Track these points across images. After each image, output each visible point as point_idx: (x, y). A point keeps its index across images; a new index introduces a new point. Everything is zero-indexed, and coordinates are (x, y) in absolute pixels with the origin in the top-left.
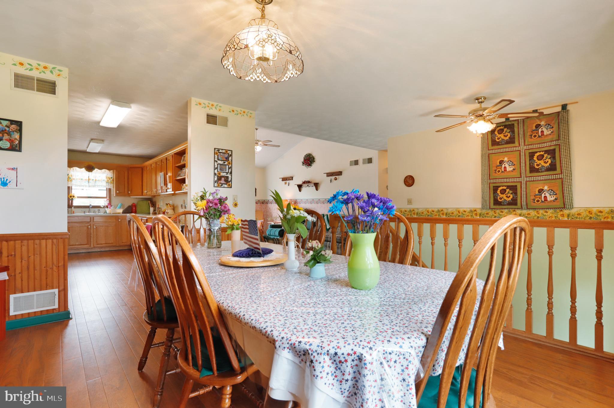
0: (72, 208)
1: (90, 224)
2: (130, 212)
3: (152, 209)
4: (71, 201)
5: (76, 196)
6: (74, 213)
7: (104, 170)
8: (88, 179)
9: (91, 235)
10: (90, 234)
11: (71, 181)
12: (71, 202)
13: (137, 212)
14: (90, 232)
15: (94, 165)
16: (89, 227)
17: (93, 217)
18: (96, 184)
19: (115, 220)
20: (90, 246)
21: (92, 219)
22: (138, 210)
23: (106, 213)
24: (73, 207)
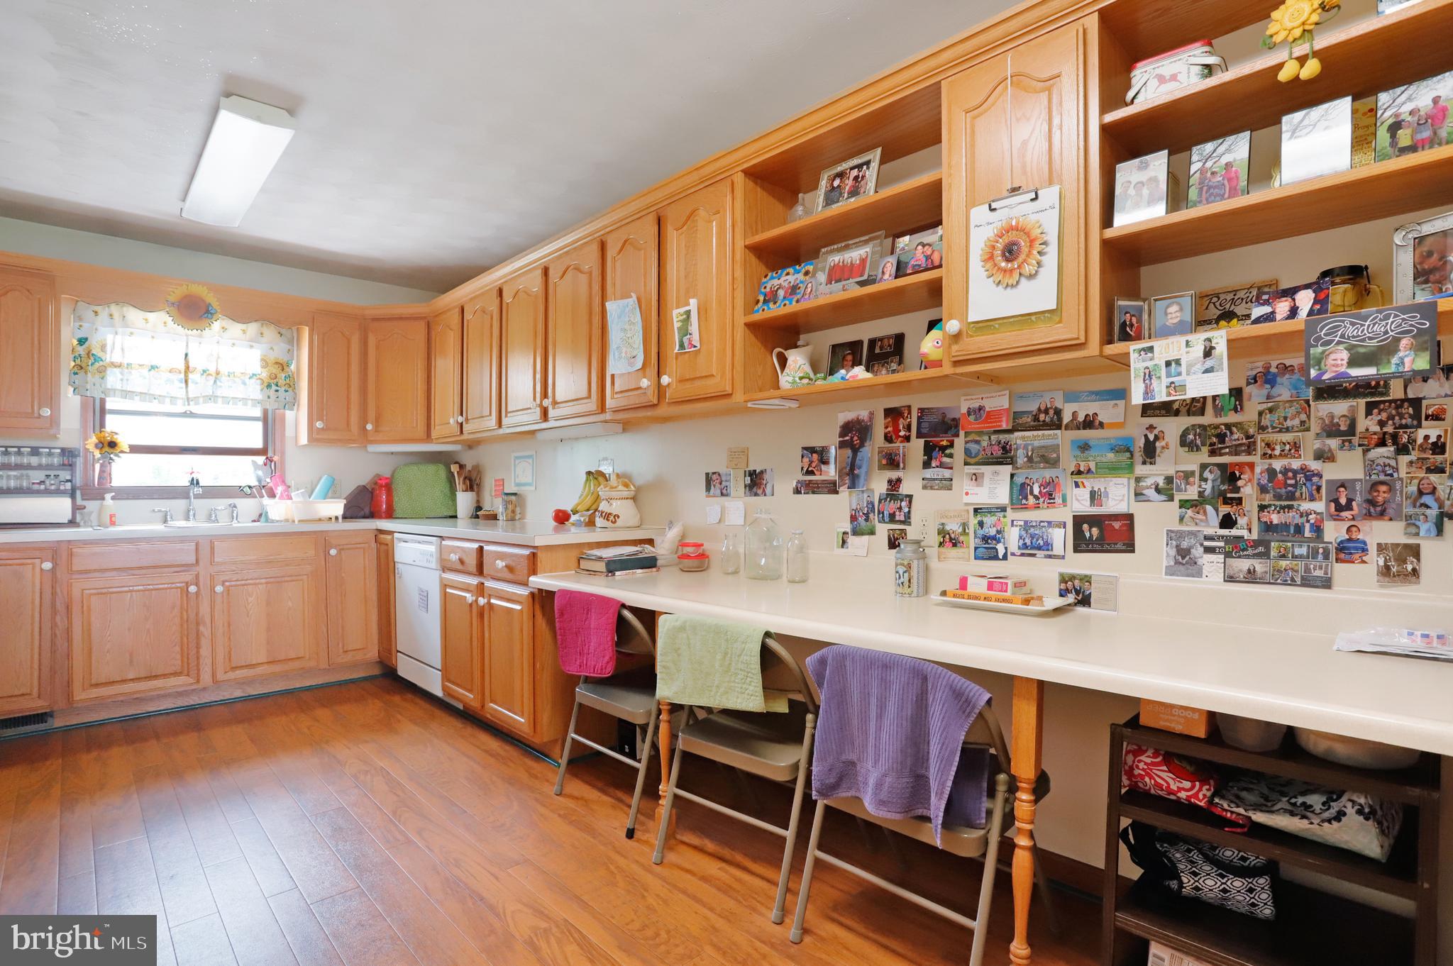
0: (103, 499)
1: (197, 576)
2: (367, 511)
3: (464, 501)
4: (97, 467)
5: (124, 441)
6: (113, 523)
7: (253, 328)
8: (182, 367)
9: (201, 628)
10: (198, 624)
11: (102, 371)
12: (102, 471)
13: (398, 512)
14: (197, 614)
15: (211, 299)
16: (193, 589)
17: (212, 543)
18: (218, 393)
19: (311, 553)
20: (198, 681)
21: (205, 552)
22: (400, 502)
23: (267, 520)
24: (108, 496)
